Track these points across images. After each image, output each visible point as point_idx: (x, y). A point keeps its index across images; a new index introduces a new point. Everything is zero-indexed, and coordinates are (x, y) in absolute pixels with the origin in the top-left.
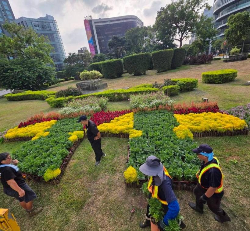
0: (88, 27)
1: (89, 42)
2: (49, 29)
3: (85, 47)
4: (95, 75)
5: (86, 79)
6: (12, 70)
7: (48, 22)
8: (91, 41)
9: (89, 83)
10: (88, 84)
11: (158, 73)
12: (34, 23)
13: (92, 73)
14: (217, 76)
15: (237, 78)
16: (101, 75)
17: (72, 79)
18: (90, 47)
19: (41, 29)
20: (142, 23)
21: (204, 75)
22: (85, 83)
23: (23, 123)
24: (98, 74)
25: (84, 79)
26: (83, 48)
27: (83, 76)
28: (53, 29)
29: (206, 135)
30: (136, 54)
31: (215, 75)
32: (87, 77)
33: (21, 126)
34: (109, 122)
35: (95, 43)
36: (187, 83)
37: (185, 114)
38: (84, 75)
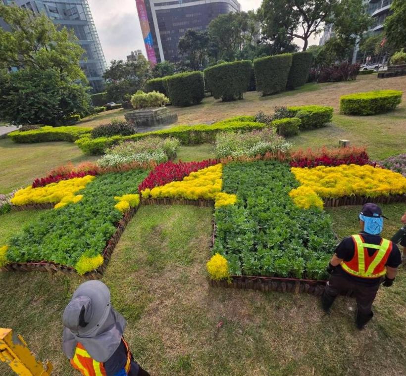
0: (143, 13)
1: (146, 41)
2: (76, 16)
3: (139, 51)
4: (157, 99)
5: (141, 107)
6: (16, 90)
7: (73, 4)
8: (149, 39)
9: (147, 114)
10: (146, 116)
11: (264, 98)
12: (49, 6)
13: (151, 96)
14: (366, 101)
15: (400, 106)
16: (166, 99)
17: (119, 107)
18: (148, 51)
19: (61, 17)
20: (239, 5)
21: (343, 101)
22: (141, 114)
23: (40, 180)
24: (162, 99)
25: (138, 107)
26: (135, 52)
27: (136, 100)
28: (82, 17)
29: (345, 204)
30: (226, 63)
31: (363, 100)
32: (143, 104)
33: (37, 184)
34: (181, 179)
35: (156, 43)
36: (314, 114)
37: (309, 168)
38: (139, 99)
